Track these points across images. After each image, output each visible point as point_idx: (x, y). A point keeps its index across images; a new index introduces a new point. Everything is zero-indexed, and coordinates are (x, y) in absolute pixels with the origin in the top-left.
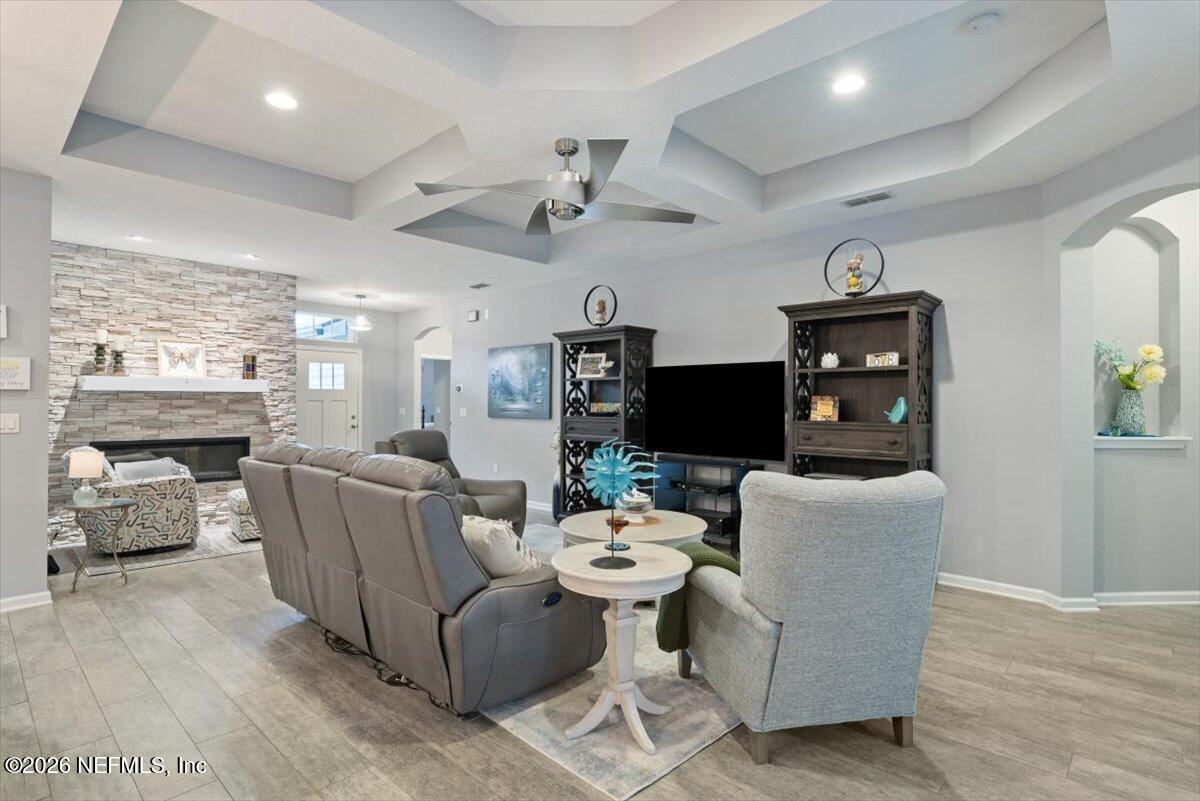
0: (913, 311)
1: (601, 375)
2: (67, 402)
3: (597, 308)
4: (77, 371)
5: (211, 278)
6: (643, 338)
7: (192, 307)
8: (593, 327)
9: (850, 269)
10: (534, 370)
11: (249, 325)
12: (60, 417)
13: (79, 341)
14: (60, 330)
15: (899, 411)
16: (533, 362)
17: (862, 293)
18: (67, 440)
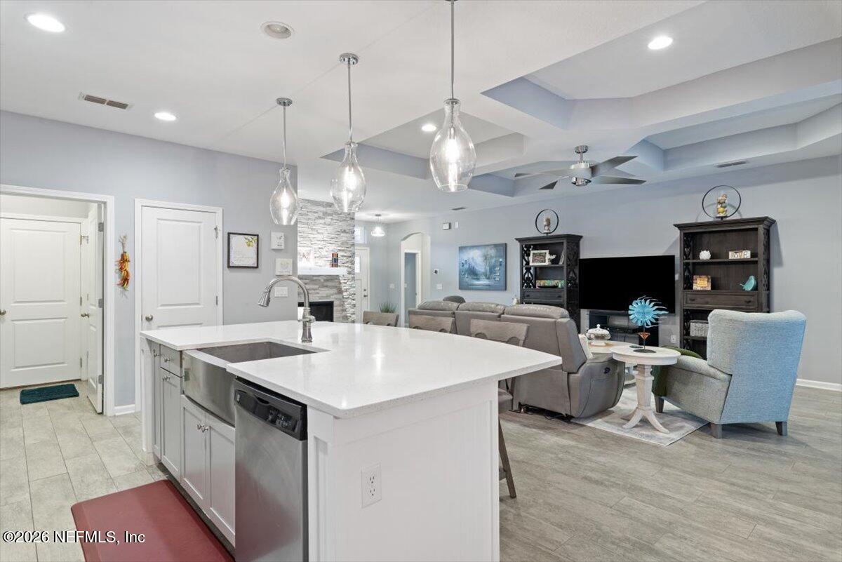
0: (761, 228)
1: (547, 263)
3: (545, 223)
5: (315, 209)
6: (574, 241)
7: (306, 226)
8: (543, 235)
9: (719, 203)
10: (493, 260)
11: (333, 236)
15: (750, 285)
16: (492, 255)
17: (726, 217)
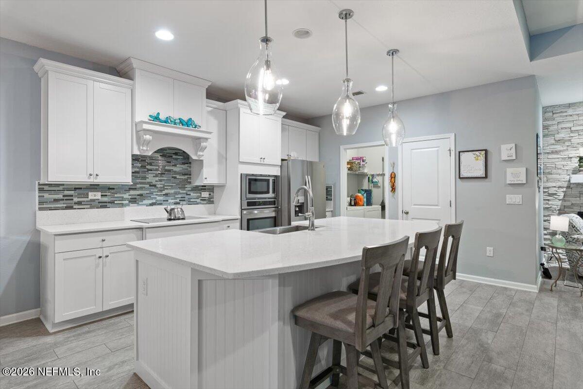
2: (565, 189)
4: (570, 172)
12: (561, 197)
13: (570, 156)
14: (560, 151)
18: (565, 210)
